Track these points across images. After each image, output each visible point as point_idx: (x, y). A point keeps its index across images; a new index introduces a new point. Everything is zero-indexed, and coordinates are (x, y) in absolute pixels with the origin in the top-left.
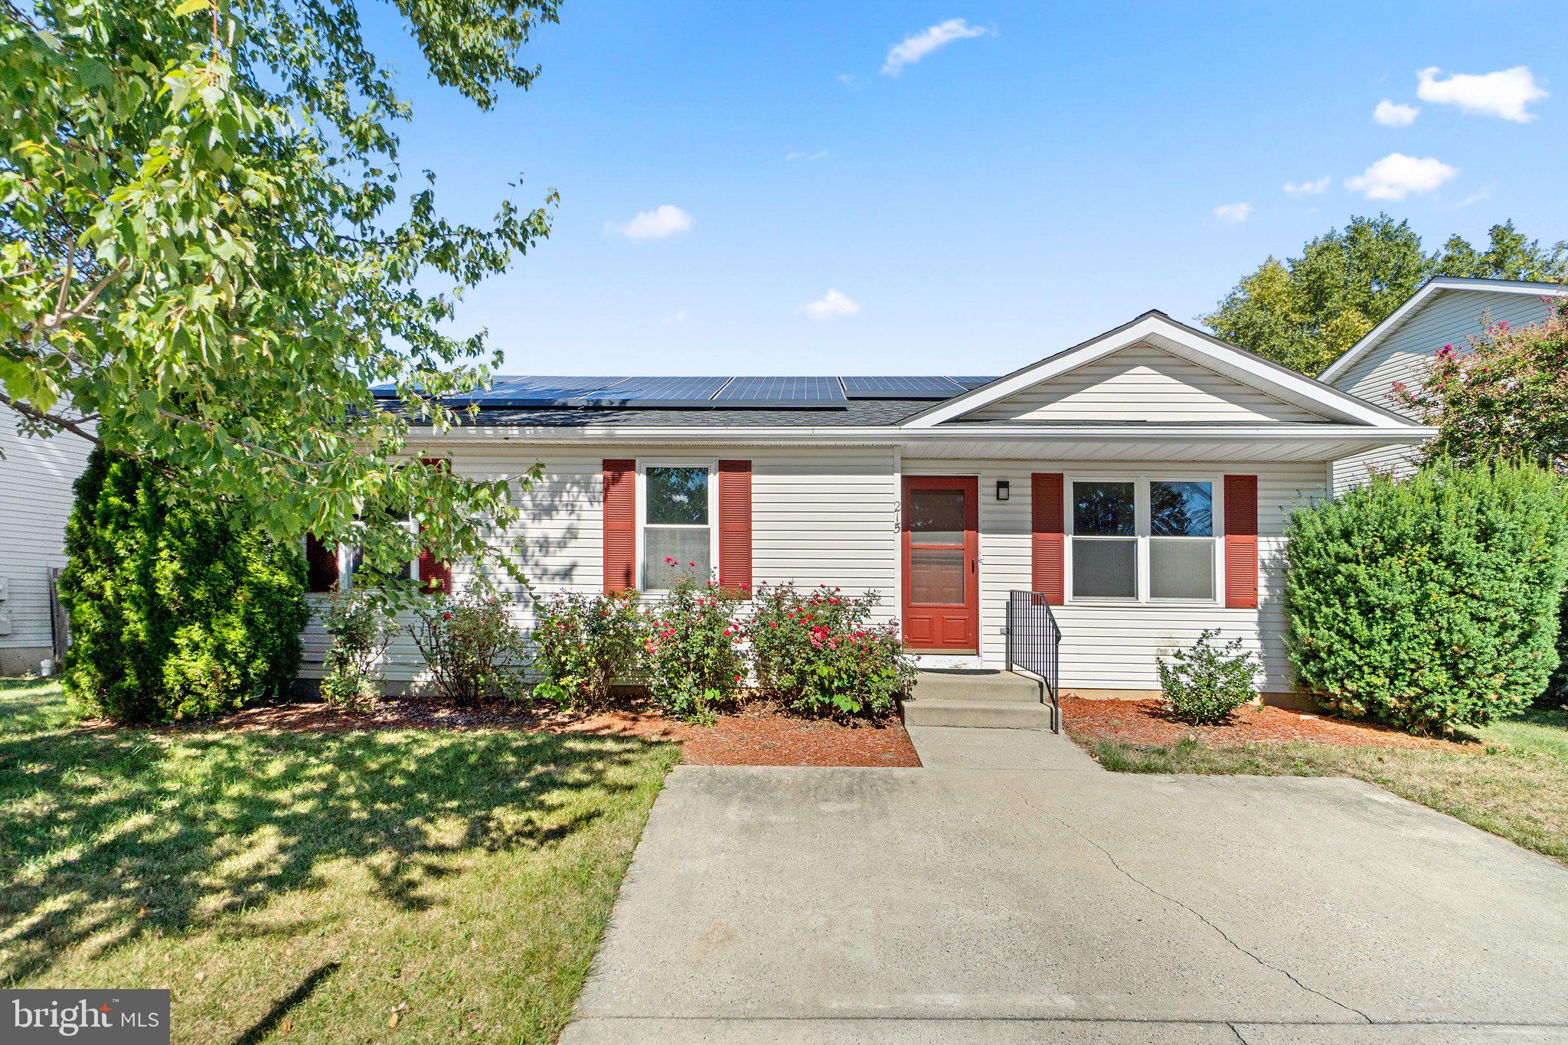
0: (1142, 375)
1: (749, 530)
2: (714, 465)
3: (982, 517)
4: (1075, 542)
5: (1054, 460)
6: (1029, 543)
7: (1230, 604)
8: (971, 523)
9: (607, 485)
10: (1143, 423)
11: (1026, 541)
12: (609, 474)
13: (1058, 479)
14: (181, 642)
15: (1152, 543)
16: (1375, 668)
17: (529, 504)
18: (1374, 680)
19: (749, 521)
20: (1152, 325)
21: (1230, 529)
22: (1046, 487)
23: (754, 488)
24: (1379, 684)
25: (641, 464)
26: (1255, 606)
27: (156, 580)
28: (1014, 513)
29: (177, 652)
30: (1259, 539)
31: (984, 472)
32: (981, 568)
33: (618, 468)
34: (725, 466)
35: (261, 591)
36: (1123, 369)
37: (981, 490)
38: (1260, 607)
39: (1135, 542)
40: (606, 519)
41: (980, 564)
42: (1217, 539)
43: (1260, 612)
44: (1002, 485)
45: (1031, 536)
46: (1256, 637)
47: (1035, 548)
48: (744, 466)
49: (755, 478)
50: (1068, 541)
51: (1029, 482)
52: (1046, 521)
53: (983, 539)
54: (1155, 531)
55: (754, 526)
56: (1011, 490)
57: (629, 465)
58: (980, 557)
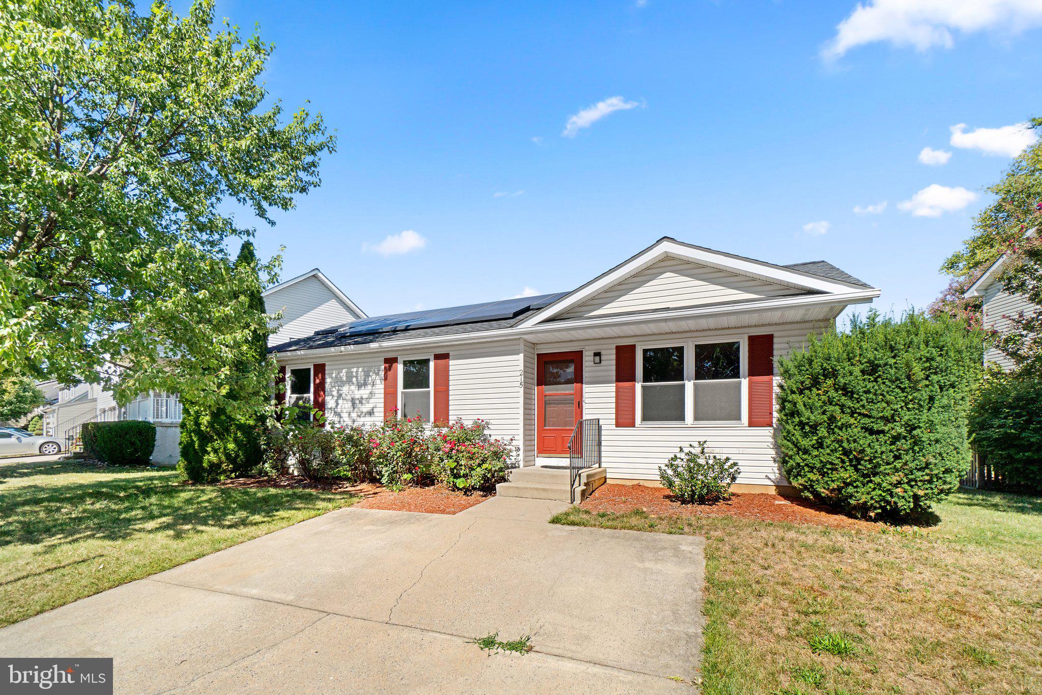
0: (668, 278)
1: (448, 390)
2: (432, 358)
3: (585, 374)
4: (643, 387)
5: (629, 337)
6: (614, 389)
7: (751, 424)
8: (578, 378)
9: (387, 370)
10: (668, 309)
11: (612, 388)
12: (387, 365)
13: (633, 348)
14: (209, 449)
15: (695, 384)
16: (812, 468)
17: (355, 382)
18: (810, 475)
19: (448, 386)
20: (666, 247)
21: (752, 373)
22: (625, 354)
23: (451, 368)
24: (814, 479)
25: (400, 360)
26: (770, 425)
27: (201, 424)
28: (606, 371)
29: (209, 454)
30: (774, 378)
31: (587, 348)
32: (585, 406)
33: (390, 362)
34: (437, 357)
35: (240, 427)
36: (655, 276)
37: (585, 359)
38: (775, 426)
39: (683, 386)
40: (385, 389)
41: (584, 404)
42: (743, 380)
43: (775, 429)
44: (597, 354)
45: (614, 385)
46: (772, 446)
47: (617, 392)
48: (446, 356)
49: (451, 362)
50: (638, 386)
51: (614, 352)
52: (624, 374)
53: (586, 388)
54: (698, 377)
55: (451, 388)
56: (603, 358)
57: (395, 360)
58: (584, 399)
